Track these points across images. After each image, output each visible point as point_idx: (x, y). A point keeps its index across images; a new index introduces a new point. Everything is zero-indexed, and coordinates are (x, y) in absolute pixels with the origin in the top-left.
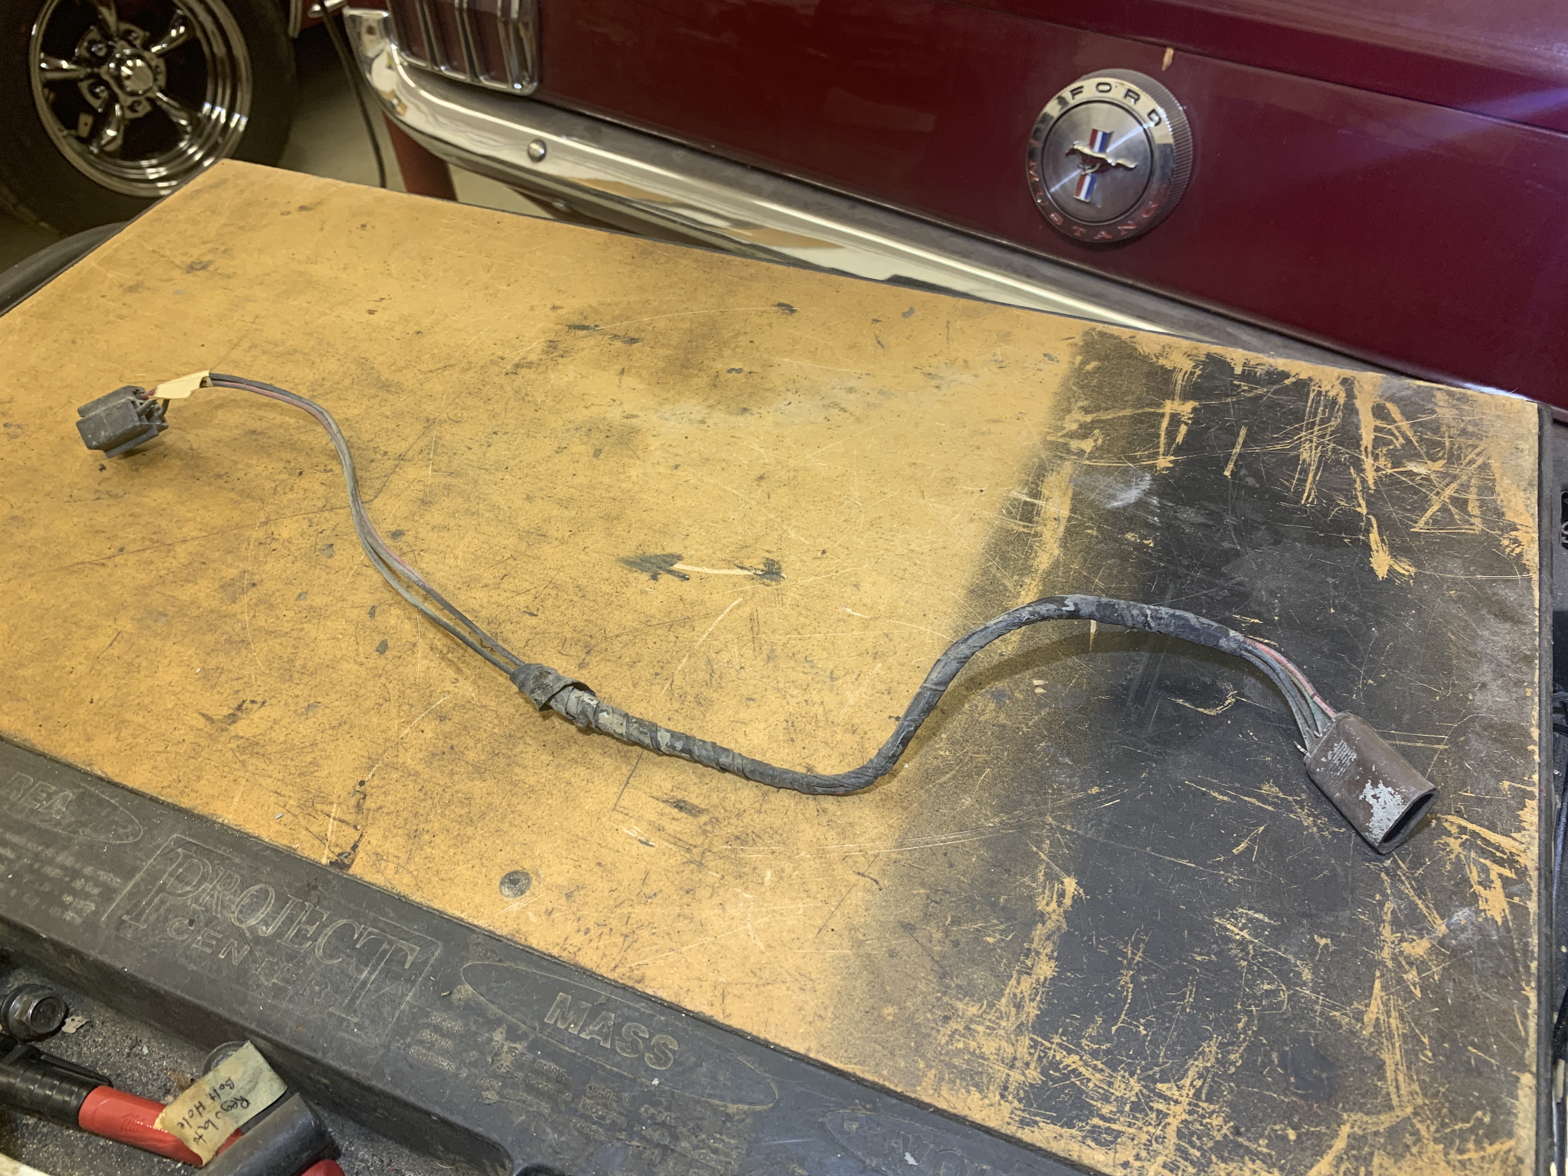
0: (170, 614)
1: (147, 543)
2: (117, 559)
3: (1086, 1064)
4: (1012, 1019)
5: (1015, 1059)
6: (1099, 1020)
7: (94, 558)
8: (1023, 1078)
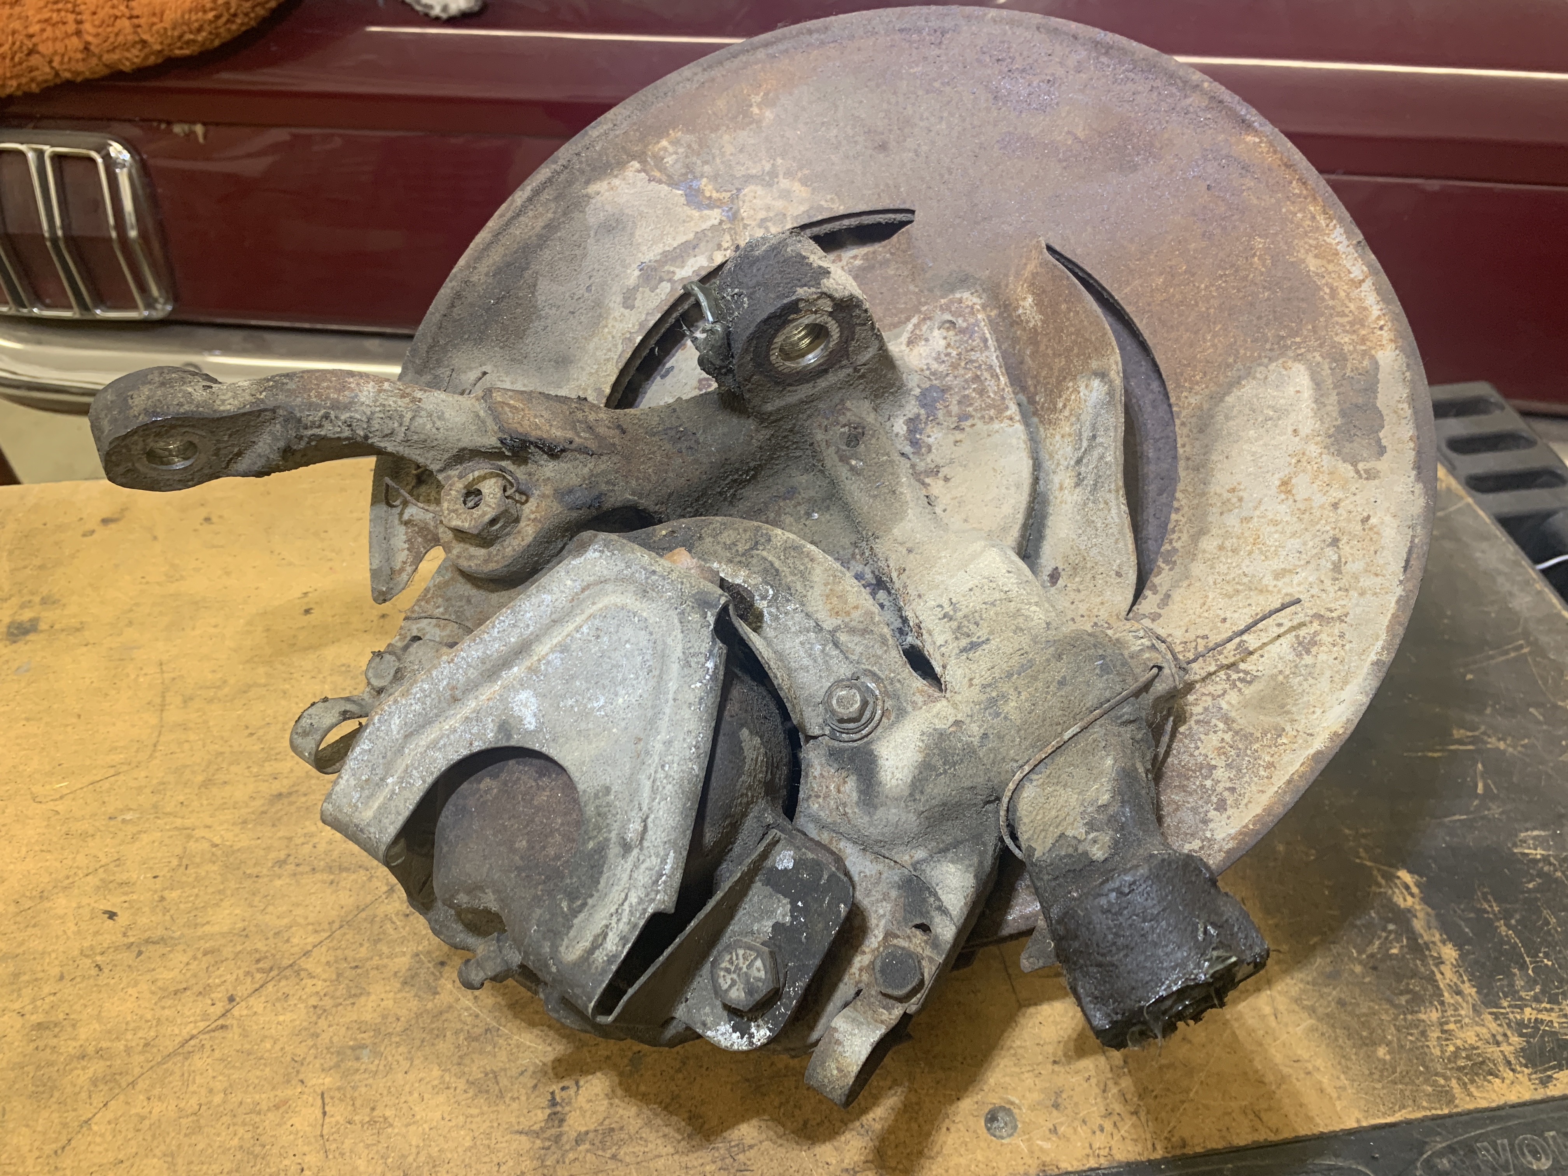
0: (368, 1042)
1: (258, 976)
2: (236, 1012)
3: (1540, 1011)
4: (1464, 1005)
5: (1494, 1036)
6: (1516, 971)
7: (202, 1025)
8: (1512, 1048)
